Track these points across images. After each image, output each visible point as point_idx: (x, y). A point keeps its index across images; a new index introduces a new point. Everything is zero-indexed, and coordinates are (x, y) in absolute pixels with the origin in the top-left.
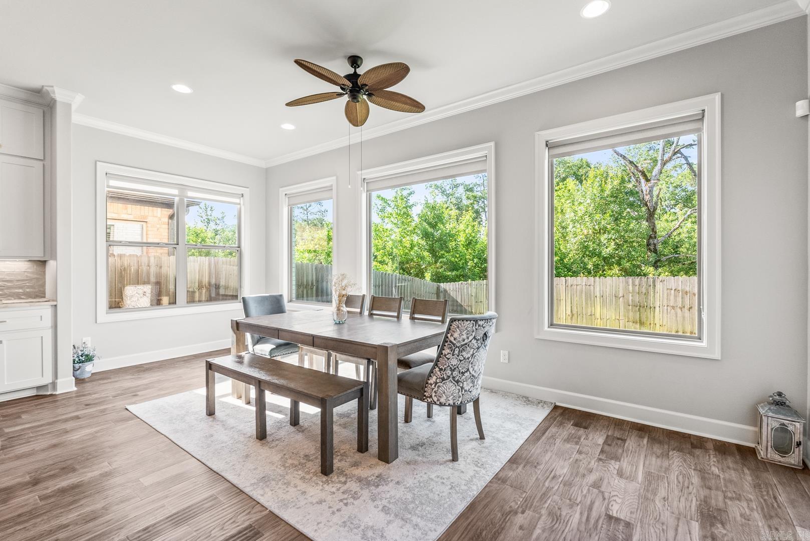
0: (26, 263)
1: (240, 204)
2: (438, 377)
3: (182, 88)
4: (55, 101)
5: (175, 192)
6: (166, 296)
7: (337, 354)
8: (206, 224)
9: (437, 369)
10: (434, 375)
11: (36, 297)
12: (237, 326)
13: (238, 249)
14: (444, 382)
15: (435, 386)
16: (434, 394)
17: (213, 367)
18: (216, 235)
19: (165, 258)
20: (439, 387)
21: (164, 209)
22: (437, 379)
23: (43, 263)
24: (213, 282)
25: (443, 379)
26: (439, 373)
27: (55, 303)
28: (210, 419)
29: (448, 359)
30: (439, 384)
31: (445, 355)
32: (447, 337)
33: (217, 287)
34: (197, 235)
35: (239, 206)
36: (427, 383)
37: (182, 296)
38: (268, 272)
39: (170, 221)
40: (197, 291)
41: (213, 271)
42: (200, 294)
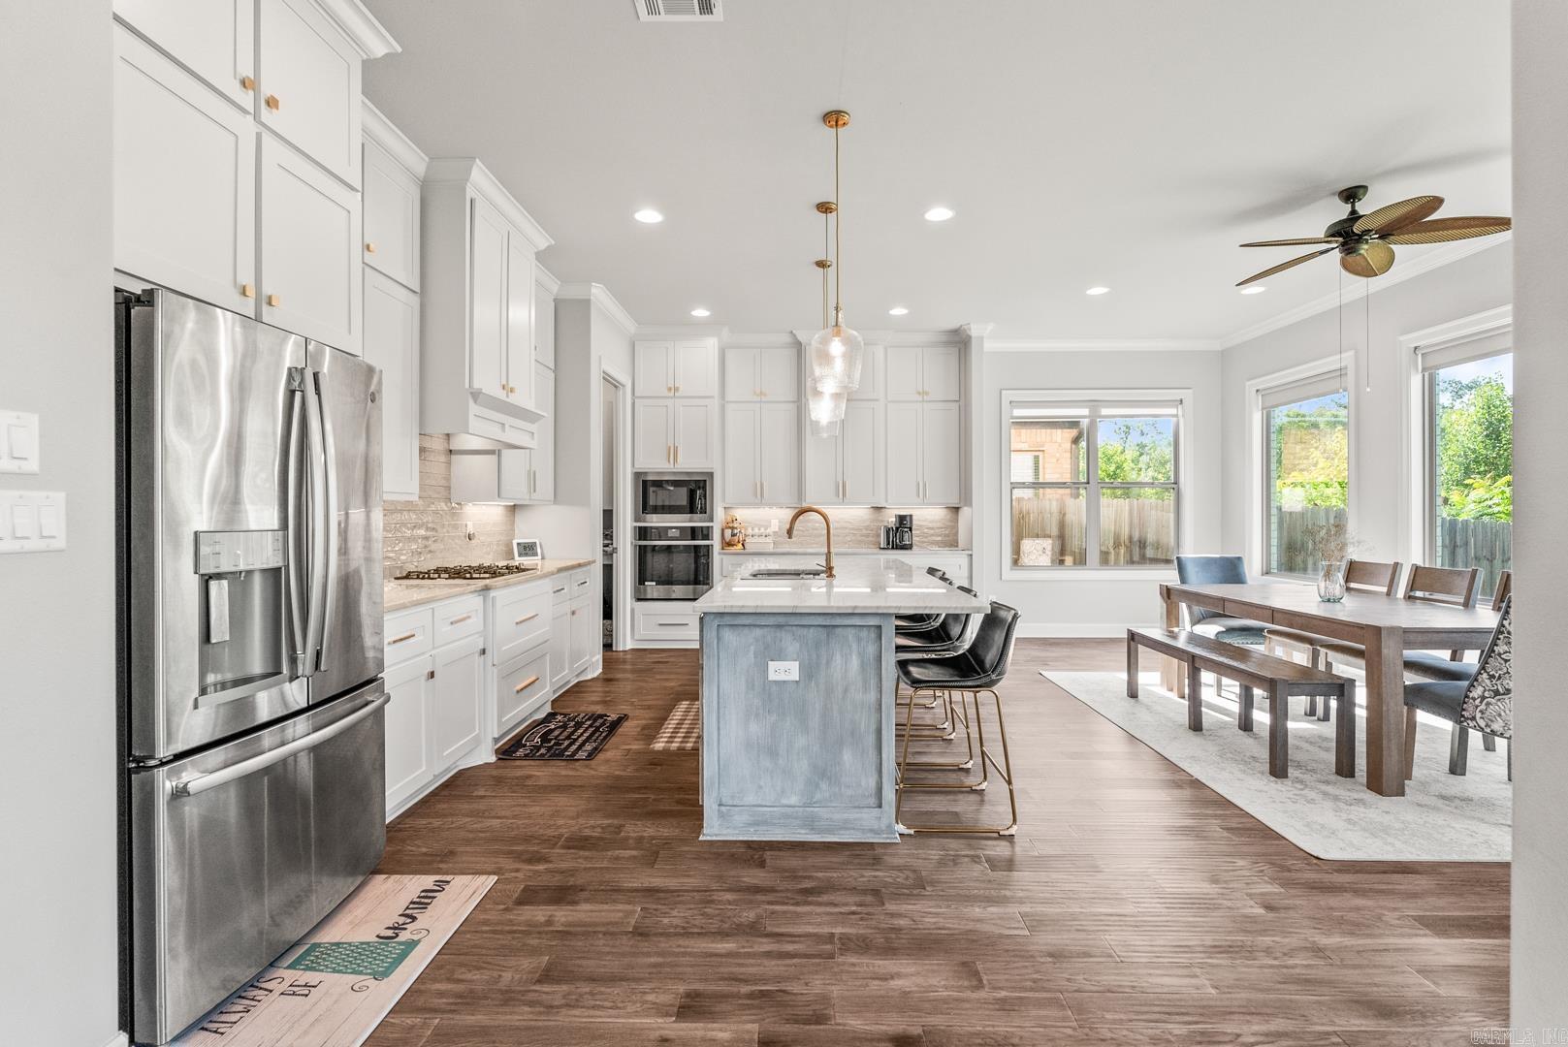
0: (945, 510)
1: (1177, 416)
2: (1487, 688)
3: (1097, 291)
4: (970, 337)
5: (1085, 412)
6: (1071, 555)
7: (1328, 651)
8: (1123, 435)
9: (1485, 676)
10: (1480, 684)
11: (951, 545)
12: (1168, 593)
13: (1173, 486)
14: (1498, 697)
15: (1481, 702)
16: (1478, 715)
17: (1136, 637)
18: (1141, 454)
19: (1070, 503)
20: (1488, 704)
21: (1065, 430)
22: (1485, 691)
23: (956, 509)
24: (1136, 537)
25: (1497, 693)
26: (1488, 682)
27: (970, 552)
28: (1132, 700)
29: (1506, 661)
30: (1489, 699)
31: (1500, 654)
32: (1503, 626)
33: (1142, 544)
34: (1109, 459)
35: (1175, 419)
36: (1467, 696)
37: (1093, 556)
38: (1226, 514)
39: (1073, 446)
40: (1112, 550)
41: (1136, 521)
42: (1117, 555)
